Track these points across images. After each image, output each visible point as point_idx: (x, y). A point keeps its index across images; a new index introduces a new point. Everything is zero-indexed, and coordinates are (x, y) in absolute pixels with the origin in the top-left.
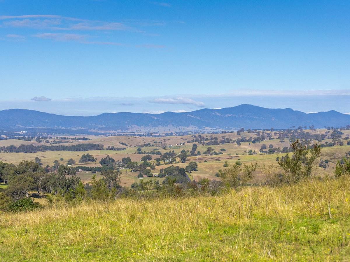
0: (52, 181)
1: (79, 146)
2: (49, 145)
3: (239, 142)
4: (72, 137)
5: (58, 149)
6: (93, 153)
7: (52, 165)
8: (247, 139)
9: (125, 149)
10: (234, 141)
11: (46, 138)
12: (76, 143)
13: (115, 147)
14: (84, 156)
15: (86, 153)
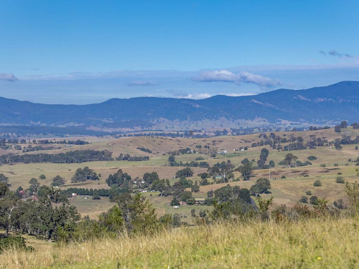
0: (30, 212)
1: (72, 154)
2: (21, 153)
3: (338, 145)
4: (58, 139)
5: (36, 159)
6: (95, 166)
7: (26, 186)
8: (353, 139)
9: (147, 158)
10: (330, 143)
11: (16, 142)
12: (66, 149)
13: (132, 155)
14: (79, 172)
15: (82, 166)
